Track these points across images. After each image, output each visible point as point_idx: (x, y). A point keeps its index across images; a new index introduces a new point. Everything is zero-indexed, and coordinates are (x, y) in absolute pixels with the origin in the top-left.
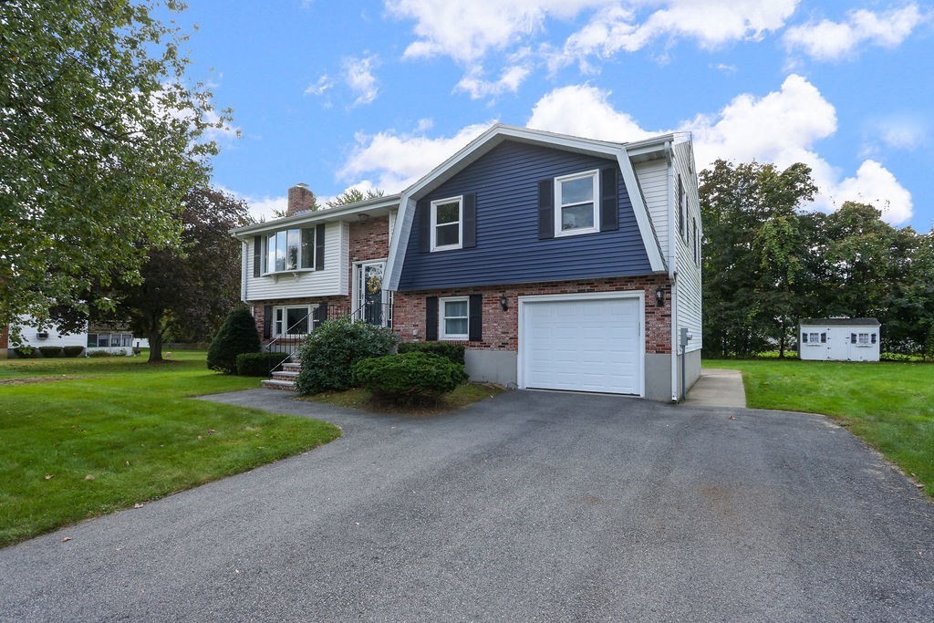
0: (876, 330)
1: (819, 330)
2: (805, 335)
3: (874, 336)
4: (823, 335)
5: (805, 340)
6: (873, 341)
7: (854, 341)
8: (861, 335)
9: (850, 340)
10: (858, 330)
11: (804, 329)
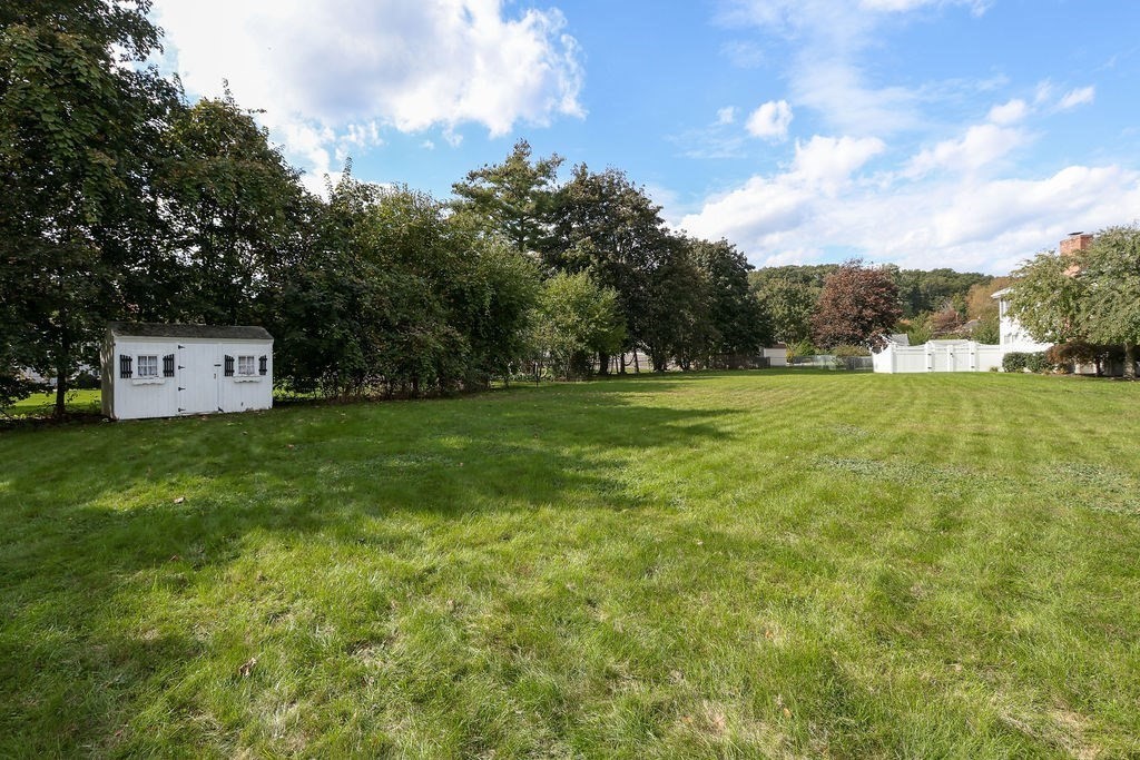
0: (264, 348)
1: (158, 348)
2: (126, 360)
3: (263, 360)
4: (169, 360)
5: (126, 373)
6: (263, 371)
7: (229, 372)
8: (241, 358)
9: (222, 369)
10: (237, 348)
11: (124, 346)
